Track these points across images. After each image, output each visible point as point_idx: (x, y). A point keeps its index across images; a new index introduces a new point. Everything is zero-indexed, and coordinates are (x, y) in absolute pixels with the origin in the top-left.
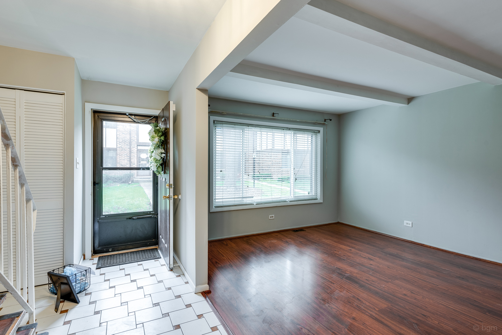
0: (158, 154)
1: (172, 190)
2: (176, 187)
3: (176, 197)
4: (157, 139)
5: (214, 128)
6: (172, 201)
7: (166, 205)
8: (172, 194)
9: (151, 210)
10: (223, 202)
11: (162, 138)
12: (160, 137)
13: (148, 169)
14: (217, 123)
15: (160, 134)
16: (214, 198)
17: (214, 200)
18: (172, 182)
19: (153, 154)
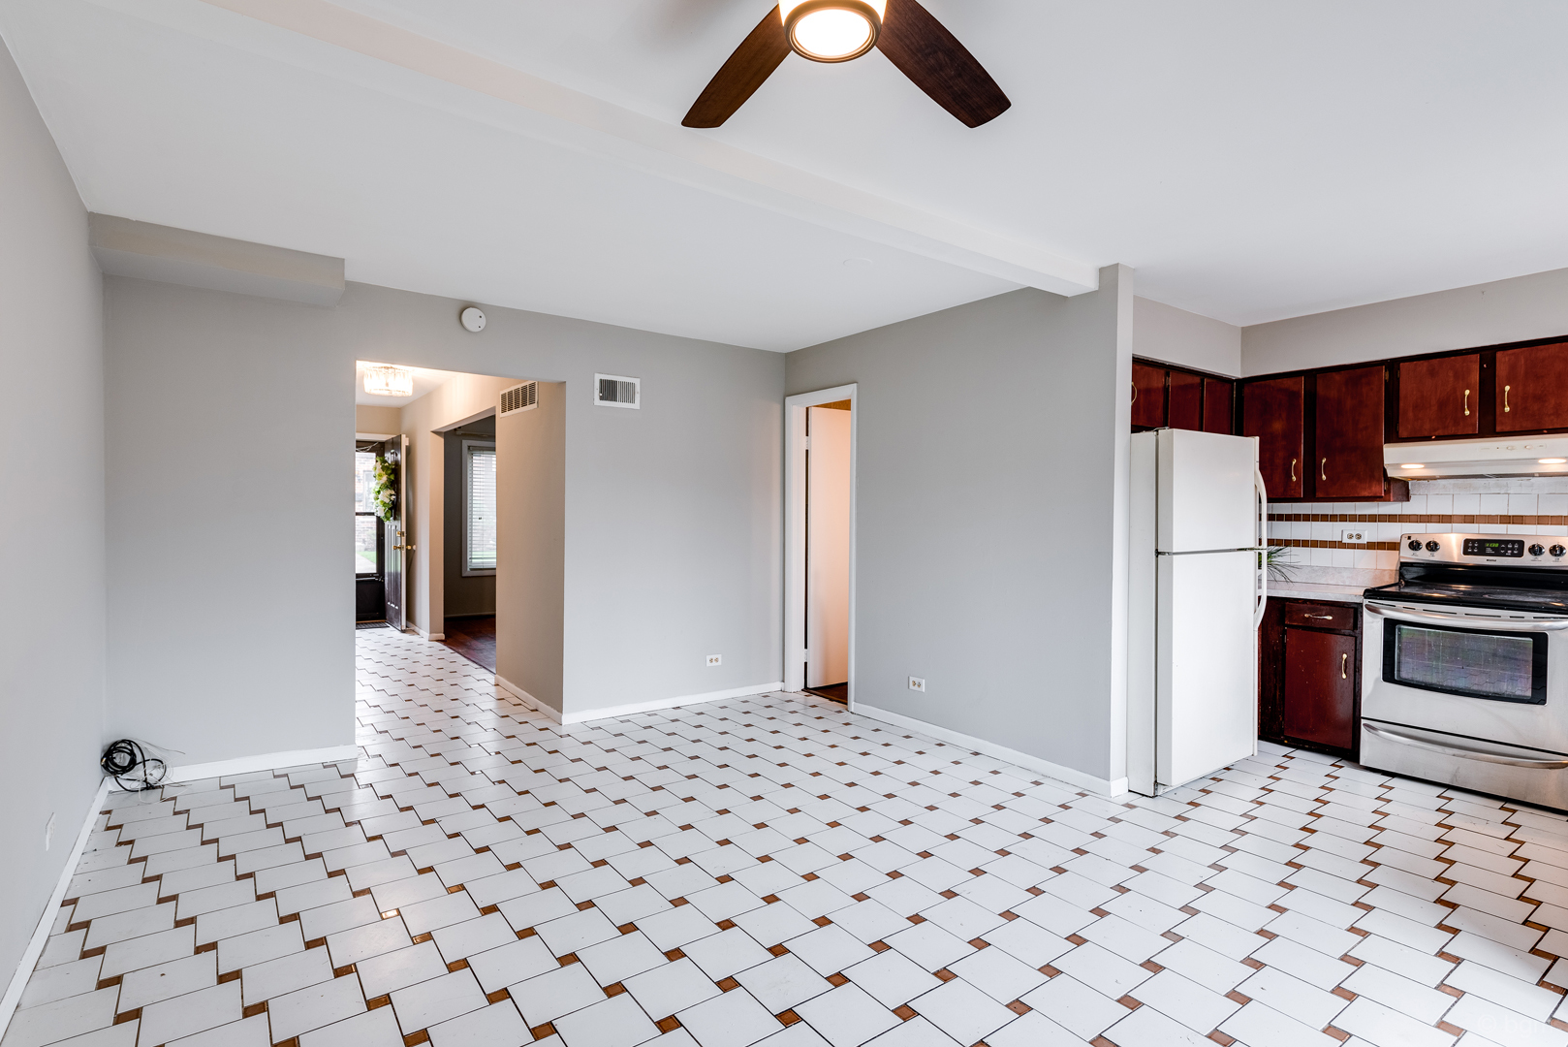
0: (386, 496)
1: (404, 538)
2: (410, 536)
3: (409, 547)
4: (385, 478)
5: (469, 456)
6: (404, 552)
7: (395, 563)
8: (404, 544)
9: (375, 571)
10: (483, 563)
11: (392, 477)
12: (389, 475)
13: (373, 514)
14: (474, 450)
15: (389, 472)
16: (469, 557)
17: (469, 560)
18: (404, 530)
19: (380, 496)
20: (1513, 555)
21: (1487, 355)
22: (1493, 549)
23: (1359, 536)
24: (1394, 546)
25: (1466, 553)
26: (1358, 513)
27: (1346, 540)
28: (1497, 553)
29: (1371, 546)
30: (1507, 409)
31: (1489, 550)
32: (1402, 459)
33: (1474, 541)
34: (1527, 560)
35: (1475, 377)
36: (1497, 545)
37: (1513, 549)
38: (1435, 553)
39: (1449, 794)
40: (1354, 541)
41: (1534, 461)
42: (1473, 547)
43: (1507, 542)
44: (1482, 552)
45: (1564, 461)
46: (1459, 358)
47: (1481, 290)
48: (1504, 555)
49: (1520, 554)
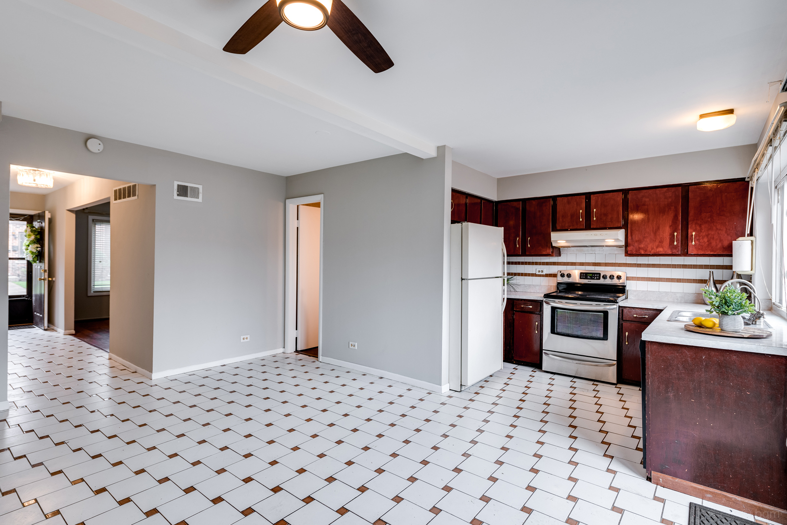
0: (34, 248)
1: (47, 274)
2: (51, 272)
3: (50, 279)
4: (33, 237)
5: (93, 225)
6: (46, 282)
7: (40, 288)
8: (46, 277)
9: (26, 294)
10: (102, 288)
11: (38, 237)
12: (36, 235)
13: (24, 259)
14: (96, 222)
15: (36, 233)
16: (92, 284)
17: (92, 286)
18: (47, 268)
19: (29, 248)
20: (597, 279)
21: (588, 195)
22: (590, 277)
23: (542, 271)
24: (555, 276)
25: (581, 278)
26: (542, 261)
27: (537, 273)
28: (592, 278)
29: (547, 275)
30: (595, 219)
31: (589, 277)
32: (559, 239)
33: (583, 273)
34: (602, 281)
35: (584, 205)
36: (591, 275)
37: (597, 277)
38: (570, 278)
39: (575, 380)
40: (540, 273)
41: (603, 240)
42: (583, 276)
43: (595, 274)
44: (586, 278)
45: (614, 240)
46: (578, 197)
47: (586, 169)
48: (594, 279)
49: (599, 279)
